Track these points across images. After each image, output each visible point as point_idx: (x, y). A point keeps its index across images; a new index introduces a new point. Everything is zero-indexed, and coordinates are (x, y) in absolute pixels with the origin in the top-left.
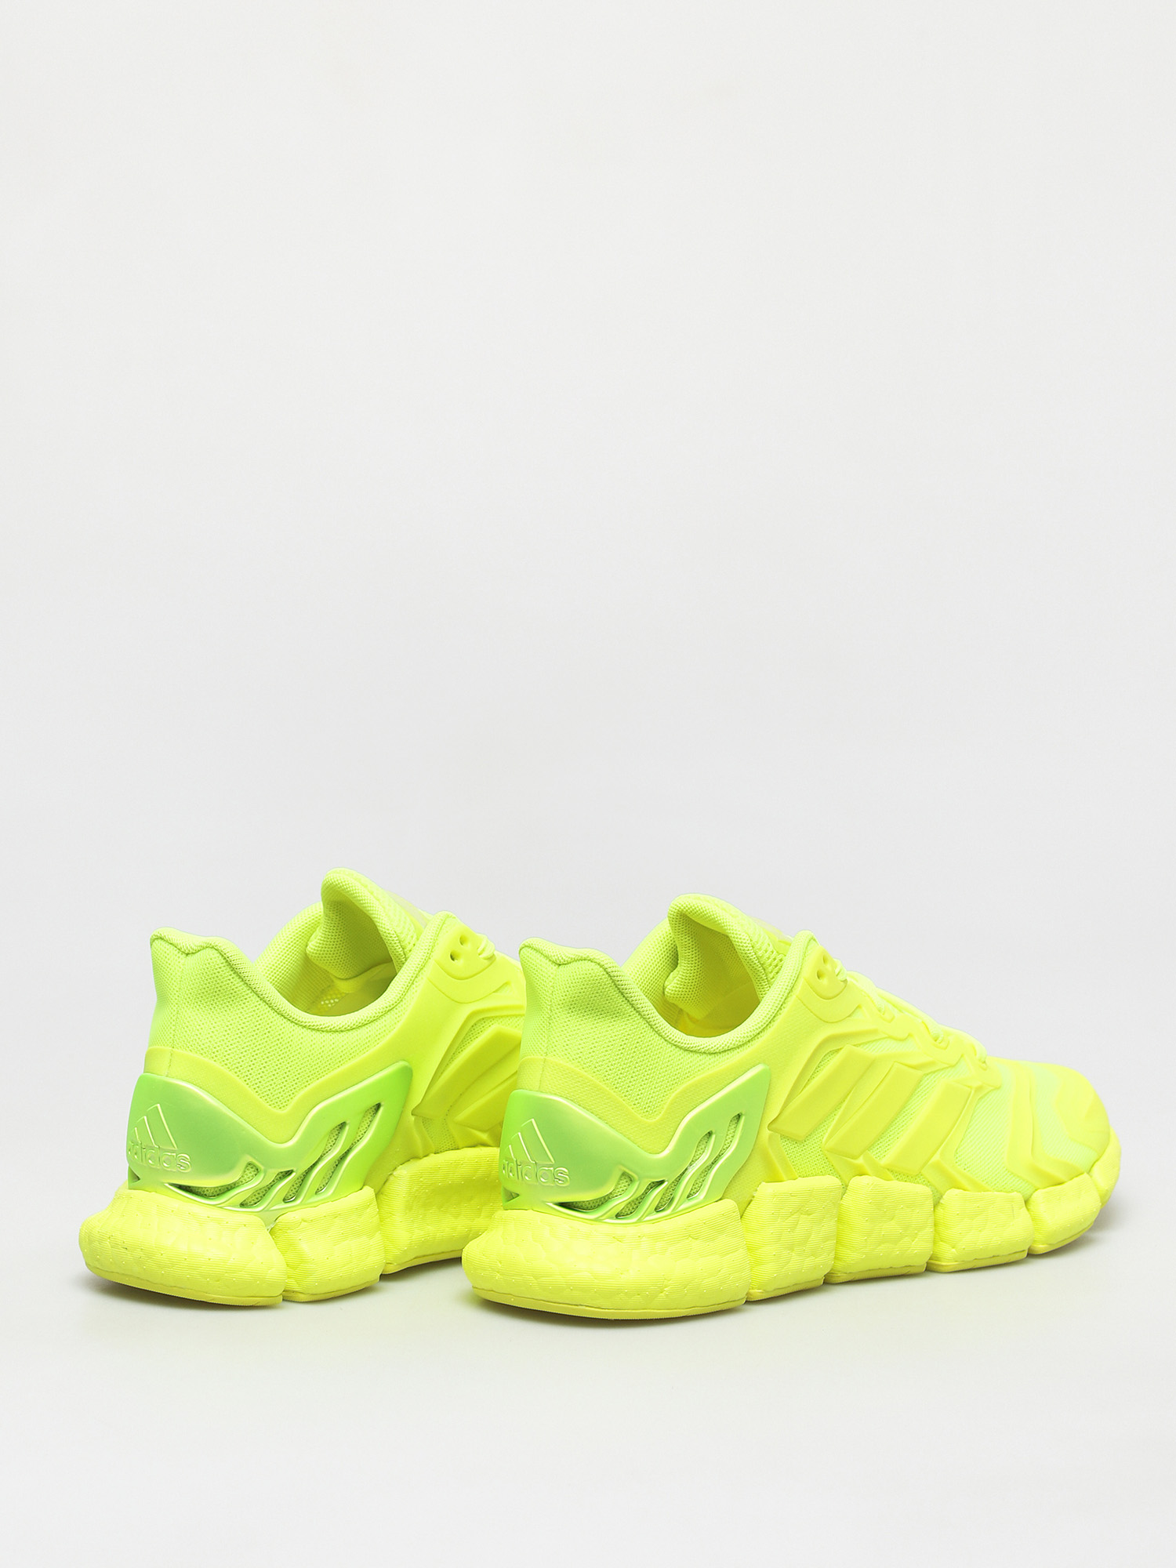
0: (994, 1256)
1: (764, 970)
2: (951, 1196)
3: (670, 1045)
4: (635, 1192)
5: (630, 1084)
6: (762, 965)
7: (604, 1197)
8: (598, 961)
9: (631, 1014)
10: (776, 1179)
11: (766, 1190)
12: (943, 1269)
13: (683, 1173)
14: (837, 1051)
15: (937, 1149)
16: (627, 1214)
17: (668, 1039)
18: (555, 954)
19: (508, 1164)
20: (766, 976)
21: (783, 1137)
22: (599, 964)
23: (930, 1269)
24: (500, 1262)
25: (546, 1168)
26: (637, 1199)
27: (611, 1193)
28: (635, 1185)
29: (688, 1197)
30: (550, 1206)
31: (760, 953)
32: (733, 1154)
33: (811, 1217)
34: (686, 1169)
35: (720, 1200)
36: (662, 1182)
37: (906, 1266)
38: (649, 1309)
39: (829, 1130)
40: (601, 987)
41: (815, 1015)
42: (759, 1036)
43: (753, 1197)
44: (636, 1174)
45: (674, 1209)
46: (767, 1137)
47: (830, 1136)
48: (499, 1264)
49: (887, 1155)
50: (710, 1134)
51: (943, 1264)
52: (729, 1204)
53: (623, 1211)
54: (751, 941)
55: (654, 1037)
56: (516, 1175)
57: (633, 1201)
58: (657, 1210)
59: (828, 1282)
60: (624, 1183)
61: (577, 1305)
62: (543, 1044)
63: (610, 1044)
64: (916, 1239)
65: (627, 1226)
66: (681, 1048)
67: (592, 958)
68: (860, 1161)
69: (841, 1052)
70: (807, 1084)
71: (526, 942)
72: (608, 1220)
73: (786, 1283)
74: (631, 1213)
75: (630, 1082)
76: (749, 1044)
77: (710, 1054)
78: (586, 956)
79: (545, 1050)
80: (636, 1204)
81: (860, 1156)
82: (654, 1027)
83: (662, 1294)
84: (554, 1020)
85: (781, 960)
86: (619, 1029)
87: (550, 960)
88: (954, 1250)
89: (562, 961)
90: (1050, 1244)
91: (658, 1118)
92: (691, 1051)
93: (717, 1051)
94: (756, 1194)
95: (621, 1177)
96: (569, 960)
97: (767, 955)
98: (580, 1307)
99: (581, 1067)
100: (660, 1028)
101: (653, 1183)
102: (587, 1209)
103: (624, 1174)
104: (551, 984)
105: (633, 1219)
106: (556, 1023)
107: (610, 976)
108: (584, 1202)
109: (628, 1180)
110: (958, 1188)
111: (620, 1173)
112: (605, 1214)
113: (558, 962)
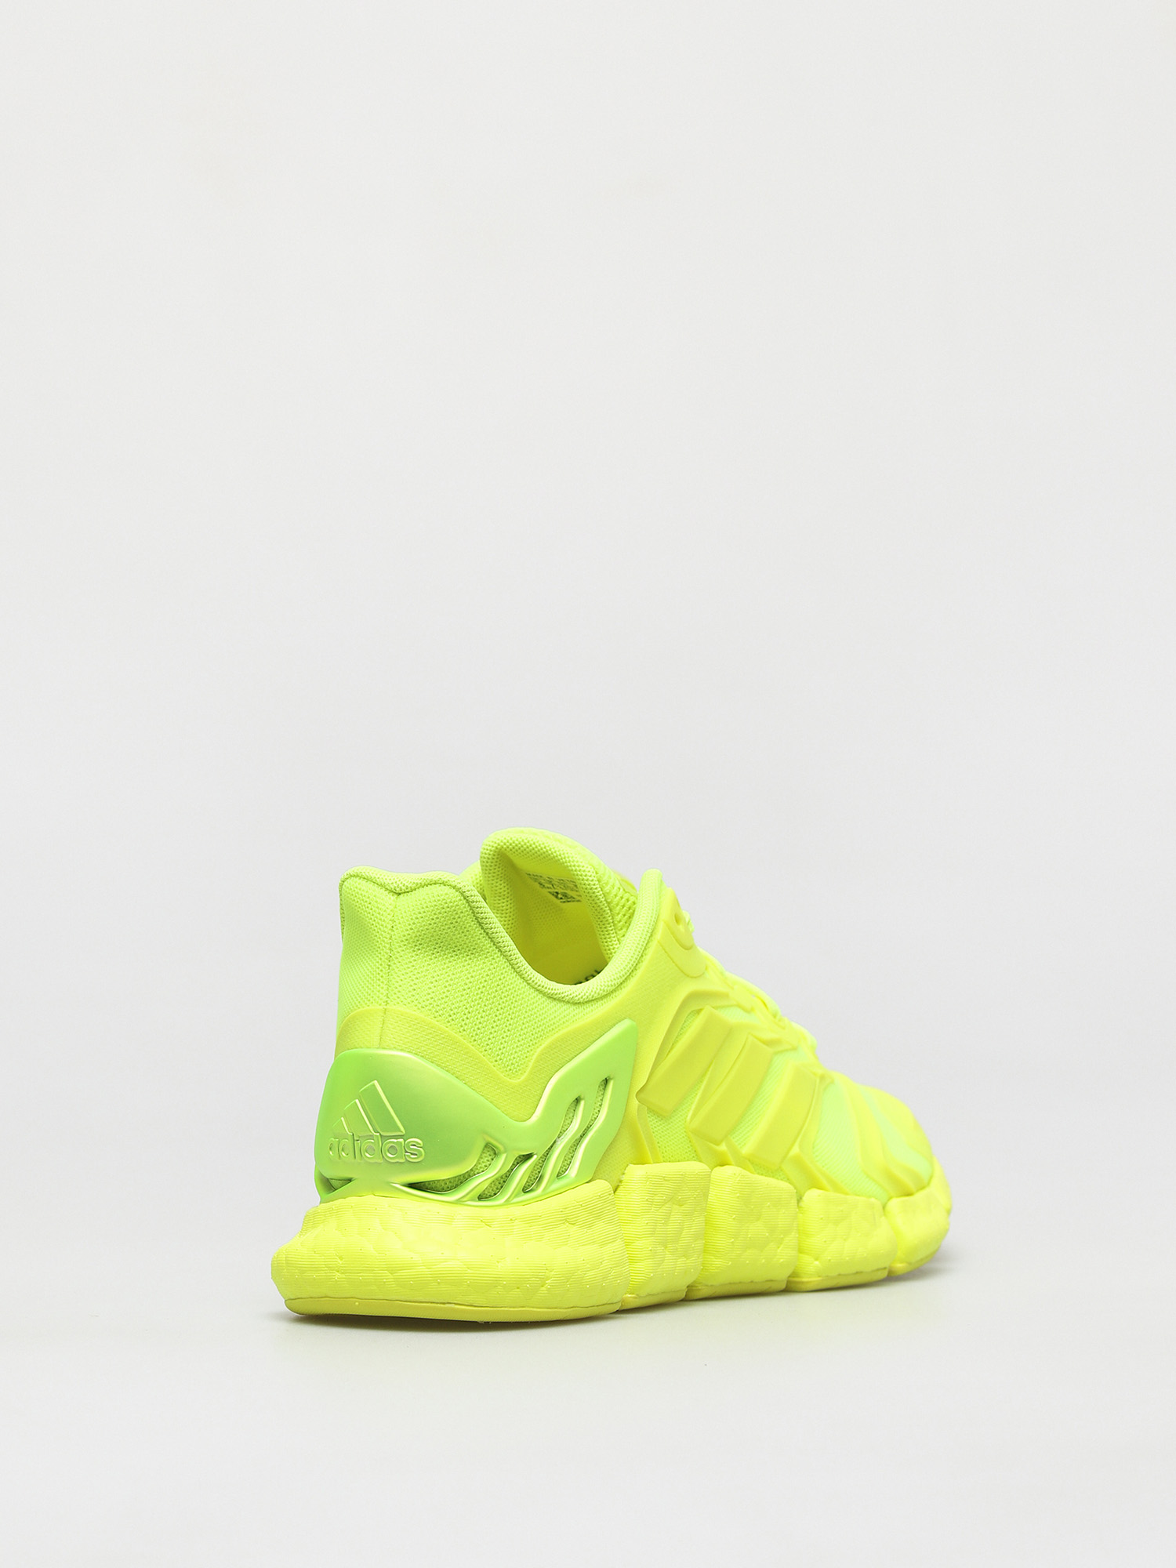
0: (857, 1273)
1: (611, 910)
2: (812, 1196)
3: (532, 990)
4: (500, 1169)
5: (491, 1036)
6: (609, 903)
7: (464, 1175)
8: (453, 884)
9: (490, 950)
10: (641, 1161)
11: (635, 1173)
12: (804, 1287)
13: (552, 1146)
14: (698, 1012)
15: (795, 1141)
16: (490, 1196)
17: (530, 982)
18: (392, 881)
19: (339, 1142)
20: (613, 918)
21: (650, 1110)
22: (454, 887)
23: (789, 1289)
24: (341, 1258)
25: (395, 1141)
26: (502, 1178)
27: (471, 1170)
28: (502, 1158)
29: (558, 1176)
30: (397, 1188)
31: (607, 889)
32: (603, 1125)
33: (683, 1208)
34: (555, 1142)
35: (590, 1181)
36: (529, 1157)
37: (767, 1281)
38: (528, 1307)
39: (693, 1107)
40: (457, 916)
41: (676, 965)
43: (621, 1181)
44: (500, 1143)
45: (545, 1189)
46: (637, 1108)
47: (694, 1115)
48: (339, 1260)
49: (748, 1142)
50: (578, 1101)
51: (804, 1280)
52: (602, 1186)
53: (486, 1192)
54: (597, 873)
55: (516, 979)
56: (352, 1153)
57: (497, 1179)
58: (525, 1190)
59: (689, 1298)
60: (487, 1157)
61: (444, 1303)
62: (382, 991)
63: (466, 987)
64: (782, 1246)
65: (491, 1209)
66: (544, 994)
67: (446, 880)
68: (723, 1147)
69: (703, 1012)
70: (672, 1049)
71: (351, 871)
72: (470, 1203)
73: (656, 1289)
74: (495, 1194)
75: (491, 1033)
76: (613, 994)
77: (575, 1004)
78: (437, 879)
79: (385, 999)
80: (502, 1181)
81: (722, 1141)
82: (516, 967)
83: (544, 1290)
84: (396, 961)
85: (634, 903)
86: (476, 968)
87: (387, 889)
88: (817, 1263)
89: (403, 888)
90: (910, 1264)
91: (523, 1078)
92: (555, 999)
93: (581, 1000)
94: (625, 1178)
95: (484, 1149)
96: (414, 886)
97: (614, 892)
98: (447, 1305)
99: (432, 1016)
100: (522, 969)
101: (520, 1156)
102: (443, 1190)
103: (488, 1146)
104: (390, 917)
105: (501, 1199)
106: (398, 964)
107: (468, 902)
108: (438, 1181)
109: (492, 1153)
110: (819, 1188)
111: (483, 1145)
112: (467, 1194)
113: (398, 890)
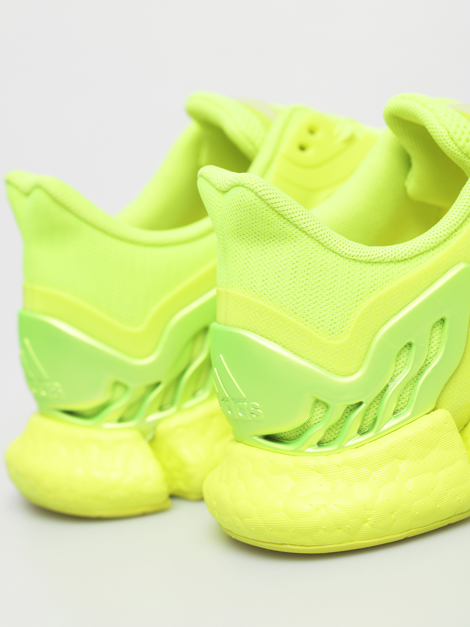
4: (333, 417)
7: (303, 426)
9: (297, 235)
13: (384, 390)
16: (331, 441)
17: (343, 254)
22: (250, 189)
25: (240, 403)
26: (337, 424)
27: (307, 422)
28: (332, 411)
29: (394, 413)
30: (255, 440)
32: (440, 362)
34: (387, 386)
35: (433, 410)
36: (360, 404)
42: (456, 233)
45: (380, 429)
50: (409, 345)
53: (326, 438)
57: (333, 427)
58: (361, 432)
60: (319, 410)
66: (361, 262)
72: (310, 450)
74: (333, 439)
76: (446, 243)
79: (226, 282)
80: (337, 430)
83: (366, 525)
87: (216, 189)
89: (224, 188)
91: (347, 338)
95: (314, 404)
99: (257, 296)
101: (352, 405)
102: (289, 440)
103: (317, 401)
105: (337, 445)
107: (262, 200)
108: (284, 433)
109: (324, 406)
111: (312, 401)
112: (306, 443)
113: (222, 190)
